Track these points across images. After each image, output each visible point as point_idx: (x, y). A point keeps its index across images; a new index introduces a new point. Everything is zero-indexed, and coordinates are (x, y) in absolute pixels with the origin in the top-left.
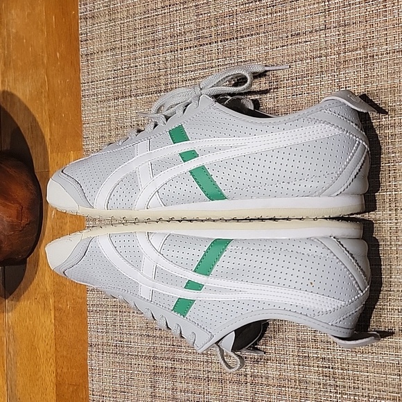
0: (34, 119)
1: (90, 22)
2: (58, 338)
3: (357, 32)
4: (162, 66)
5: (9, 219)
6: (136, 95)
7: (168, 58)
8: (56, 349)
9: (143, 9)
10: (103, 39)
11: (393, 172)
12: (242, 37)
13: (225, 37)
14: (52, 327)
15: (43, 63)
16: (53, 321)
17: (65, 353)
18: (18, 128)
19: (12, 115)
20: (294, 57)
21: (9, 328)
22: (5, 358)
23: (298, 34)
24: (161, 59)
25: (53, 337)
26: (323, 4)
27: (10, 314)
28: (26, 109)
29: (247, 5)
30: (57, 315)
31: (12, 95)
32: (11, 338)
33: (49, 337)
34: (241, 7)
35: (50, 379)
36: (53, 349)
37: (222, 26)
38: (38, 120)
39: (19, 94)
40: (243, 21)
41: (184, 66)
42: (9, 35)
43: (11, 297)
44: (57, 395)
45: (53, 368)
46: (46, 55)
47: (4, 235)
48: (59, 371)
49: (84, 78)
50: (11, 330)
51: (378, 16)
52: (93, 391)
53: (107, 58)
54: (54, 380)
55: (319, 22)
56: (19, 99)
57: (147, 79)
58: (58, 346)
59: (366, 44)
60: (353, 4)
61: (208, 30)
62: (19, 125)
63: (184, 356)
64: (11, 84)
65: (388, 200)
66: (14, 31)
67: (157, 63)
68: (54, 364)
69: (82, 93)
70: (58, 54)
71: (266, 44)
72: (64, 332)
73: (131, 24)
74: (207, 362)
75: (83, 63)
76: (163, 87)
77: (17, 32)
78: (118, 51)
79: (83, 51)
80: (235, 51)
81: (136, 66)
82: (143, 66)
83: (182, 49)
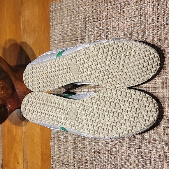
0: (34, 52)
1: (54, 12)
2: (42, 137)
3: (152, 17)
4: (80, 30)
5: (23, 91)
6: (70, 41)
7: (82, 27)
8: (41, 141)
9: (73, 8)
10: (58, 19)
12: (109, 18)
13: (103, 18)
14: (40, 132)
15: (37, 31)
16: (40, 130)
17: (44, 142)
18: (28, 56)
19: (26, 51)
20: (129, 26)
21: (24, 133)
22: (23, 144)
23: (130, 17)
24: (79, 27)
25: (40, 136)
26: (140, 6)
27: (25, 127)
28: (31, 48)
29: (112, 6)
30: (42, 128)
31: (26, 43)
32: (25, 136)
33: (39, 136)
34: (109, 7)
35: (39, 152)
36: (40, 141)
37: (102, 14)
38: (35, 52)
39: (28, 43)
40: (110, 12)
41: (88, 30)
42: (25, 20)
43: (25, 120)
44: (41, 159)
45: (40, 148)
46: (38, 28)
47: (21, 96)
48: (42, 149)
49: (51, 34)
50: (25, 133)
51: (161, 10)
52: (52, 155)
53: (60, 26)
54: (40, 153)
55: (138, 13)
56: (28, 45)
57: (74, 35)
58: (42, 140)
59: (156, 21)
60: (151, 6)
61: (97, 16)
62: (28, 55)
63: (86, 143)
64: (25, 39)
66: (27, 18)
67: (78, 29)
68: (40, 147)
69: (51, 40)
70: (42, 27)
71: (118, 21)
72: (44, 134)
73: (69, 13)
74: (94, 145)
75: (51, 29)
76: (80, 38)
77: (28, 19)
78: (64, 24)
79: (51, 24)
80: (107, 24)
81: (70, 30)
82: (73, 30)
83: (87, 23)
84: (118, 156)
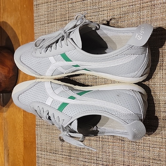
0: (15, 33)
2: (25, 123)
4: (67, 10)
5: (5, 74)
6: (57, 22)
7: (70, 6)
8: (24, 127)
11: (162, 54)
14: (22, 118)
15: (19, 9)
16: (23, 116)
17: (27, 129)
18: (9, 37)
19: (6, 31)
20: (122, 5)
21: (5, 119)
22: (3, 131)
24: (67, 6)
25: (23, 122)
27: (5, 113)
28: (12, 29)
30: (24, 114)
31: (6, 23)
32: (6, 123)
33: (21, 123)
35: (21, 140)
36: (23, 128)
38: (17, 33)
39: (9, 22)
41: (76, 10)
43: (6, 106)
44: (24, 146)
45: (23, 135)
46: (20, 6)
47: (2, 80)
48: (25, 136)
49: (35, 15)
52: (38, 143)
53: (45, 6)
56: (9, 25)
57: (61, 15)
58: (25, 126)
62: (9, 35)
64: (6, 18)
65: (159, 66)
67: (65, 8)
68: (23, 134)
69: (35, 21)
70: (25, 6)
72: (27, 120)
75: (35, 8)
76: (68, 18)
78: (49, 3)
79: (35, 3)
80: (97, 3)
81: (57, 10)
82: (60, 10)
83: (75, 2)
84: (110, 143)
